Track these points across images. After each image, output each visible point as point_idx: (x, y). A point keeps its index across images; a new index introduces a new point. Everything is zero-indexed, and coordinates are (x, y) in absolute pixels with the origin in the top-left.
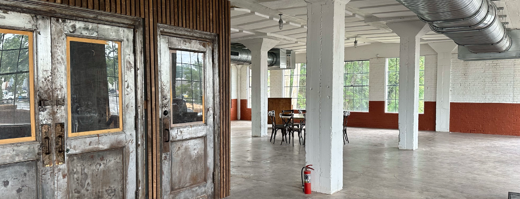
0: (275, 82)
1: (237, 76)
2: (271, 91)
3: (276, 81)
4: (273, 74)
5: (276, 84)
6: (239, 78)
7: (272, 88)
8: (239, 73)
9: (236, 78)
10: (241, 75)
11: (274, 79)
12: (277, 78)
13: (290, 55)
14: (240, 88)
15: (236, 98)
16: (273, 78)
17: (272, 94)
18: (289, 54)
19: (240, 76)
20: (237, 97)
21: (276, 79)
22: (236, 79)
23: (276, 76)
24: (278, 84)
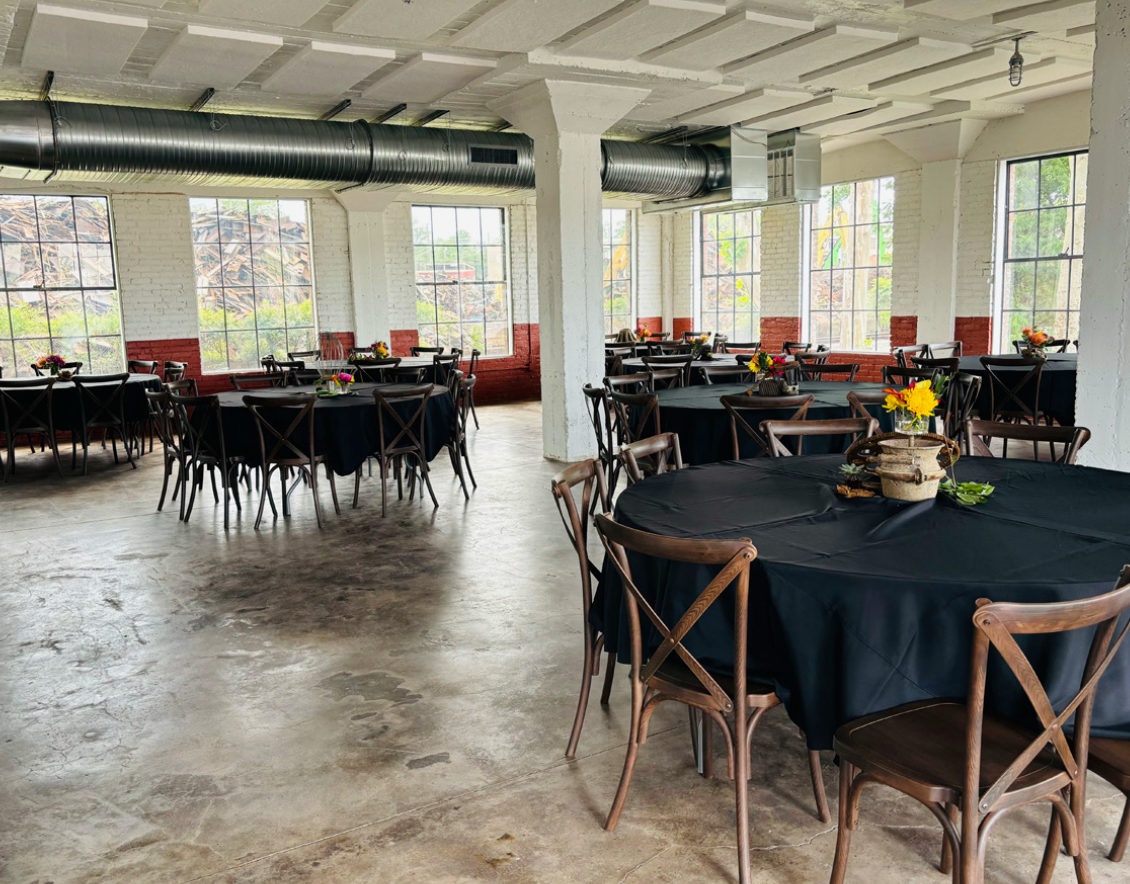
0: (777, 256)
1: (662, 241)
2: (765, 288)
3: (779, 251)
4: (771, 227)
5: (781, 262)
6: (667, 246)
7: (768, 278)
8: (667, 231)
9: (658, 248)
10: (673, 236)
11: (774, 246)
12: (785, 239)
13: (791, 153)
14: (673, 279)
15: (659, 315)
16: (769, 241)
17: (767, 299)
18: (787, 149)
19: (670, 240)
20: (662, 312)
21: (780, 245)
22: (658, 253)
23: (781, 234)
24: (785, 261)
